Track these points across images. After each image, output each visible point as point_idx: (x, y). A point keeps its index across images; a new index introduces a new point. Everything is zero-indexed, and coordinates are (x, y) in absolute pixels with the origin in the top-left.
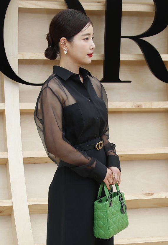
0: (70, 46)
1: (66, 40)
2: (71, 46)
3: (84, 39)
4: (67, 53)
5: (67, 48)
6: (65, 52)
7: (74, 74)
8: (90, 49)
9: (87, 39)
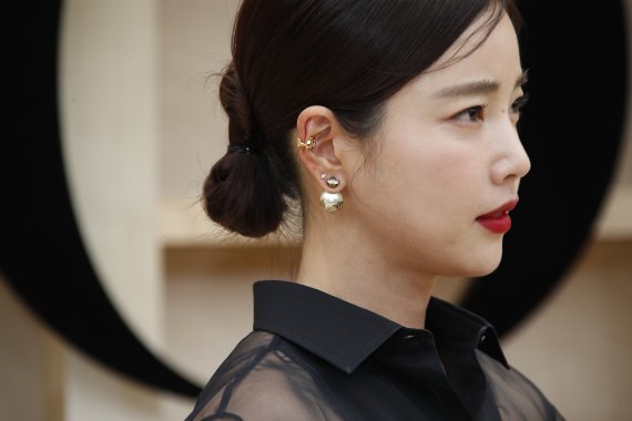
0: (362, 159)
1: (335, 125)
2: (369, 158)
3: (455, 117)
4: (339, 205)
5: (344, 172)
6: (330, 198)
7: (403, 331)
8: (494, 181)
9: (476, 113)
